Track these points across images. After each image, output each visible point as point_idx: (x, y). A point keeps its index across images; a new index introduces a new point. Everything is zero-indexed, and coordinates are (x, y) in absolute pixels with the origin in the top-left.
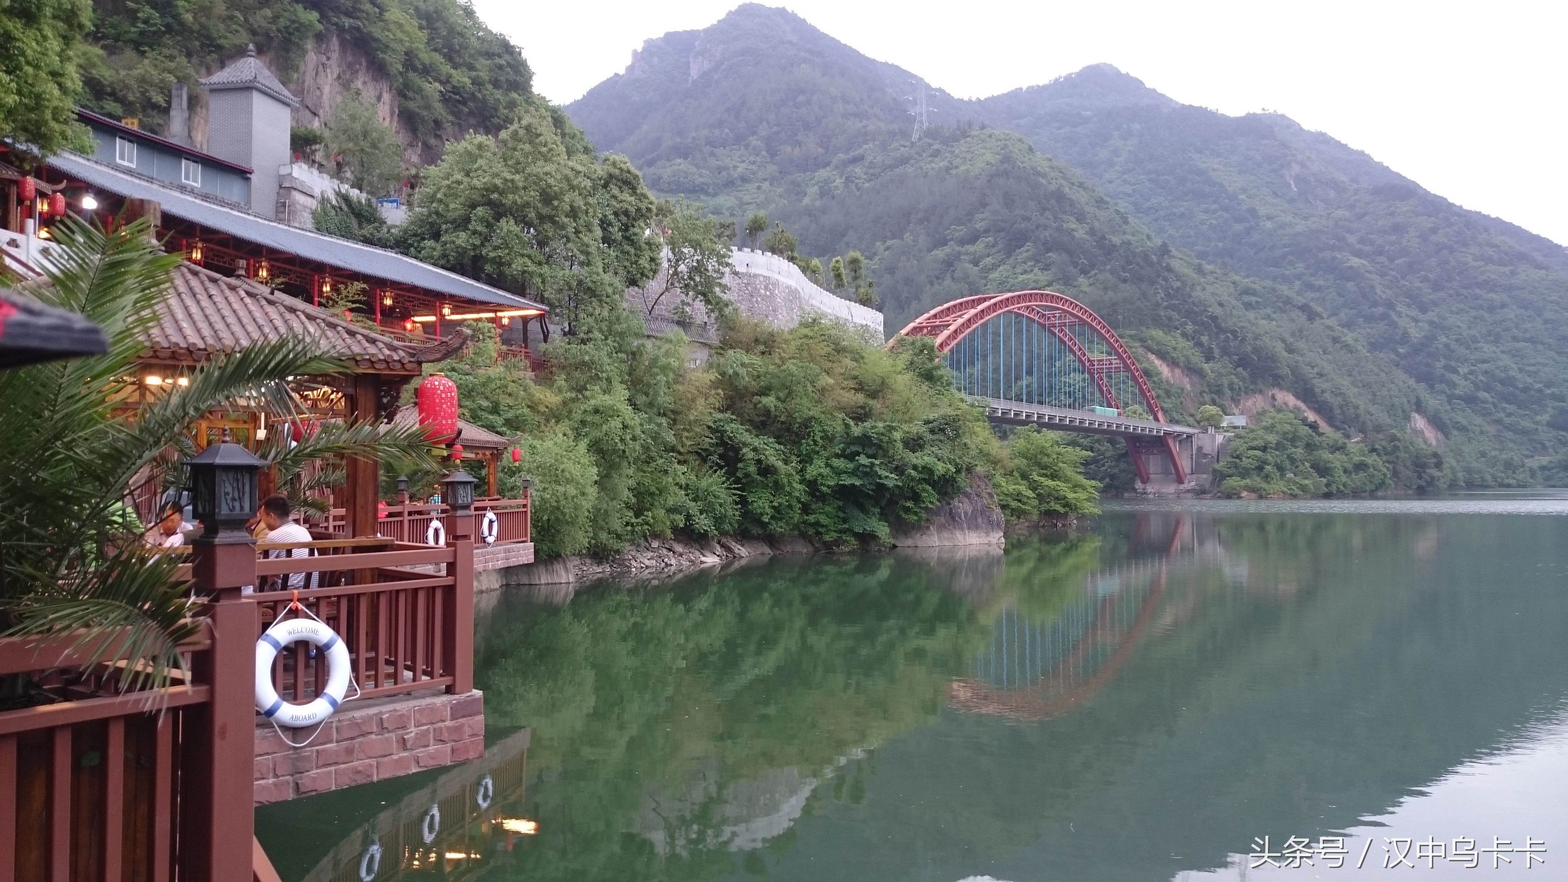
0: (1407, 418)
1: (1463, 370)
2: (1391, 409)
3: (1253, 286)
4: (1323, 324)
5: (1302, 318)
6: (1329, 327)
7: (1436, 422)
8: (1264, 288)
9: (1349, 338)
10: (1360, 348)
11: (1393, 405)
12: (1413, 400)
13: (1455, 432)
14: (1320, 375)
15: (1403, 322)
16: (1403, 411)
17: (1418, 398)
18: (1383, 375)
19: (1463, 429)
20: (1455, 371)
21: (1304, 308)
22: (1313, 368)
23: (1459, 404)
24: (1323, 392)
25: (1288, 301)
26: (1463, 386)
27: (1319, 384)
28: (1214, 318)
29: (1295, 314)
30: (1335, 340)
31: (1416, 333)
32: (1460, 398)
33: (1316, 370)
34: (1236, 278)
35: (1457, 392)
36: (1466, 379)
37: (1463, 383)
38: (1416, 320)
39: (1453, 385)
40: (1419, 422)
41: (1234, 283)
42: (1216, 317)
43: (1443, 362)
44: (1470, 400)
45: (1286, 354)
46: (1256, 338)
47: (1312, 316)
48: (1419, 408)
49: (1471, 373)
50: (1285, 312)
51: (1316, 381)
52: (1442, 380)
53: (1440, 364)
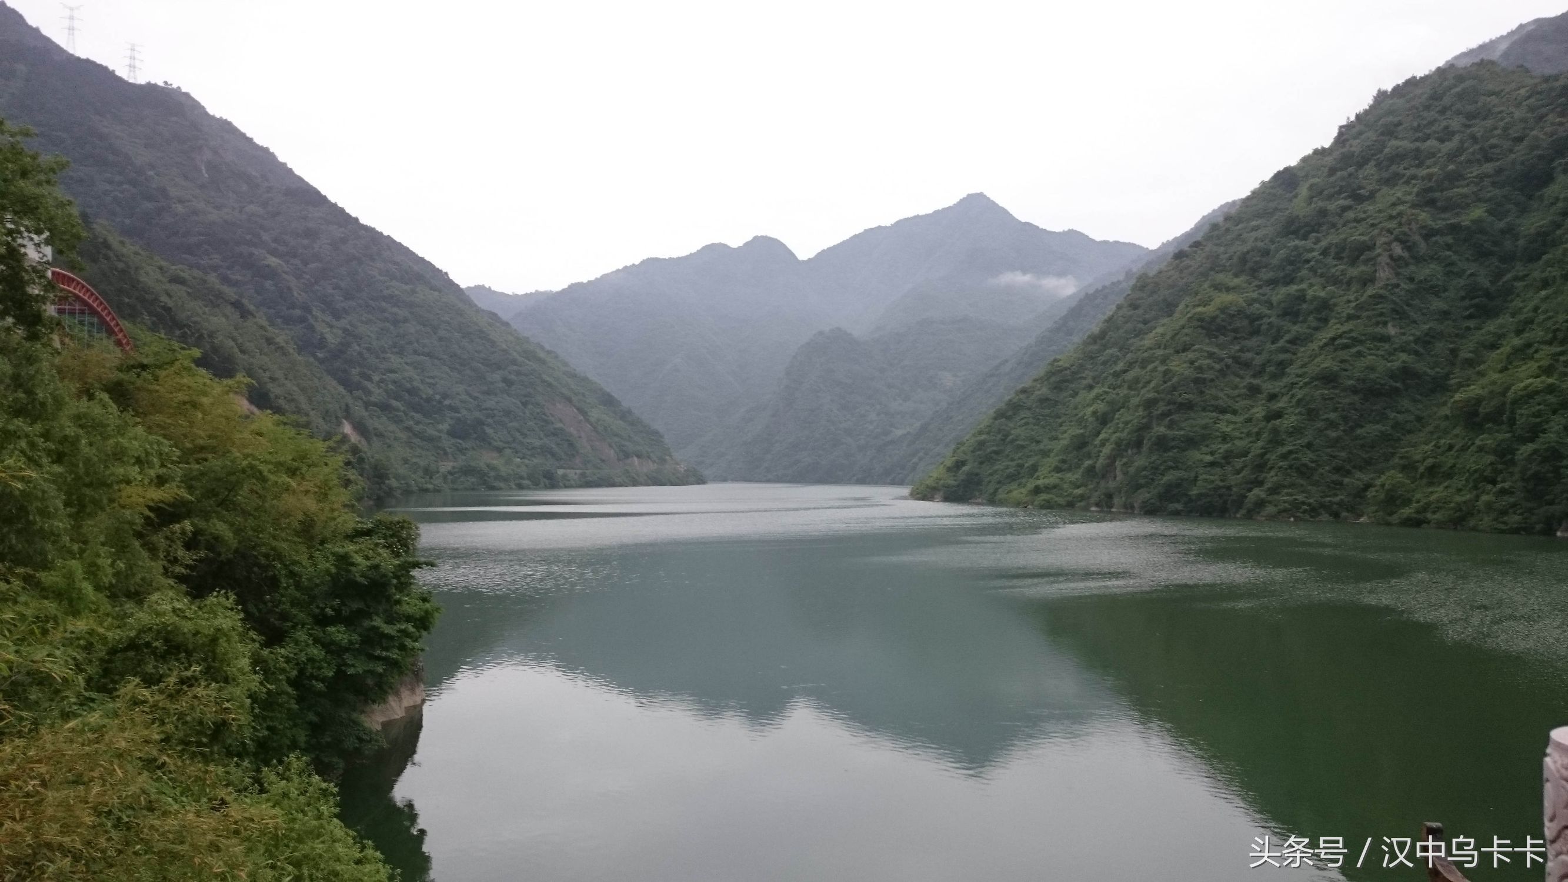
0: (339, 424)
1: (376, 378)
2: (326, 415)
3: (182, 274)
4: (256, 323)
5: (236, 316)
6: (262, 327)
7: (360, 428)
8: (194, 278)
9: (280, 340)
10: (291, 351)
11: (327, 412)
12: (344, 407)
13: (375, 439)
14: (273, 379)
15: (321, 328)
16: (337, 417)
17: (347, 405)
18: (316, 381)
19: (380, 435)
20: (369, 379)
21: (237, 305)
22: (265, 371)
23: (376, 411)
24: (277, 397)
25: (219, 295)
26: (377, 394)
27: (274, 390)
28: (168, 310)
29: (229, 310)
30: (269, 341)
31: (333, 339)
32: (375, 405)
33: (268, 374)
34: (163, 263)
35: (372, 399)
36: (379, 387)
37: (377, 391)
38: (331, 327)
39: (368, 393)
40: (347, 428)
41: (161, 268)
42: (170, 309)
43: (358, 369)
44: (385, 408)
45: (239, 355)
46: (211, 335)
47: (245, 314)
48: (348, 416)
49: (382, 381)
50: (218, 306)
51: (270, 386)
52: (359, 386)
53: (355, 371)
